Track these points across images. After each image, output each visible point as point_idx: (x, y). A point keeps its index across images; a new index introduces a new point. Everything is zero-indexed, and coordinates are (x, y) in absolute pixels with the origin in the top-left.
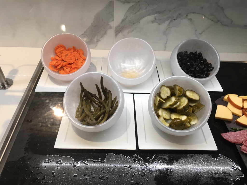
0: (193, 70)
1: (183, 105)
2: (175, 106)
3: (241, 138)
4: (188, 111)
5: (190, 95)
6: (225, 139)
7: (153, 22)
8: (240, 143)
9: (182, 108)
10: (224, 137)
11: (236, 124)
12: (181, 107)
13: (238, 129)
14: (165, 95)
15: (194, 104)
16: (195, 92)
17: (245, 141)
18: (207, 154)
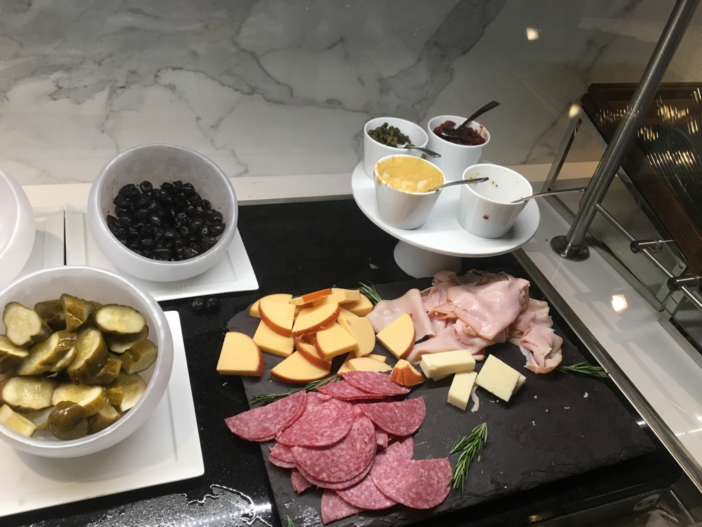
0: (171, 235)
1: (85, 355)
2: (59, 364)
3: (275, 422)
4: (104, 374)
5: (109, 322)
6: (233, 434)
7: (53, 96)
8: (272, 438)
9: (83, 365)
10: (231, 429)
11: (274, 381)
12: (80, 364)
13: (272, 395)
14: (24, 334)
15: (128, 347)
16: (131, 308)
17: (283, 429)
18: (174, 493)
